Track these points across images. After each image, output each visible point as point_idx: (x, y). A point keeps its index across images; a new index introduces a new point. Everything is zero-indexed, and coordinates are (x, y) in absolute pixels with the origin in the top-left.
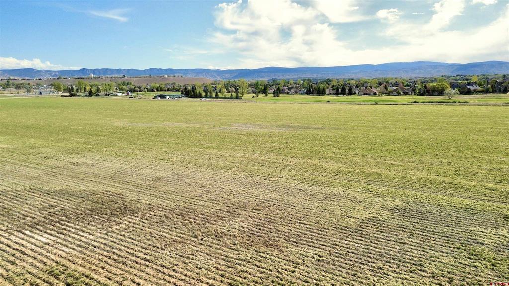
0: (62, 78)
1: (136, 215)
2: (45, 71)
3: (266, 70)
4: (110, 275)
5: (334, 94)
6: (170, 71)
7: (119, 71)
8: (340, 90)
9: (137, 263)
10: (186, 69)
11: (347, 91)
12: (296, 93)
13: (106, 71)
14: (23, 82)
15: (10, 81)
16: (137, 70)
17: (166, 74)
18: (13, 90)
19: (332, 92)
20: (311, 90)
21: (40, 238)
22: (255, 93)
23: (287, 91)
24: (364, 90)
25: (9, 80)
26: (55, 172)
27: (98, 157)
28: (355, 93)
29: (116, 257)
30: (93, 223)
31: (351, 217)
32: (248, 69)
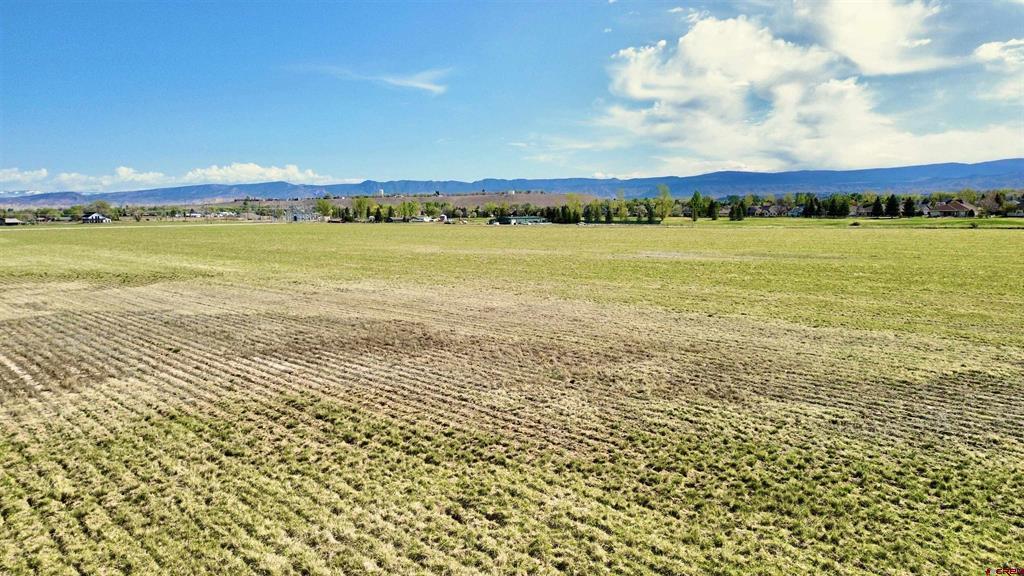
0: (332, 196)
1: (447, 348)
2: (305, 186)
3: (715, 179)
4: (394, 412)
5: (868, 214)
6: (521, 184)
7: (428, 184)
8: (884, 207)
9: (445, 402)
10: (550, 180)
11: (901, 208)
12: (780, 214)
13: (406, 184)
14: (269, 203)
15: (249, 203)
16: (461, 184)
17: (514, 189)
18: (252, 215)
19: (863, 211)
20: (816, 207)
21: (276, 366)
22: (690, 216)
23: (759, 211)
24: (943, 207)
25: (246, 200)
26: (308, 297)
27: (383, 283)
28: (921, 214)
29: (406, 393)
30: (369, 354)
31: (917, 369)
32: (677, 178)
